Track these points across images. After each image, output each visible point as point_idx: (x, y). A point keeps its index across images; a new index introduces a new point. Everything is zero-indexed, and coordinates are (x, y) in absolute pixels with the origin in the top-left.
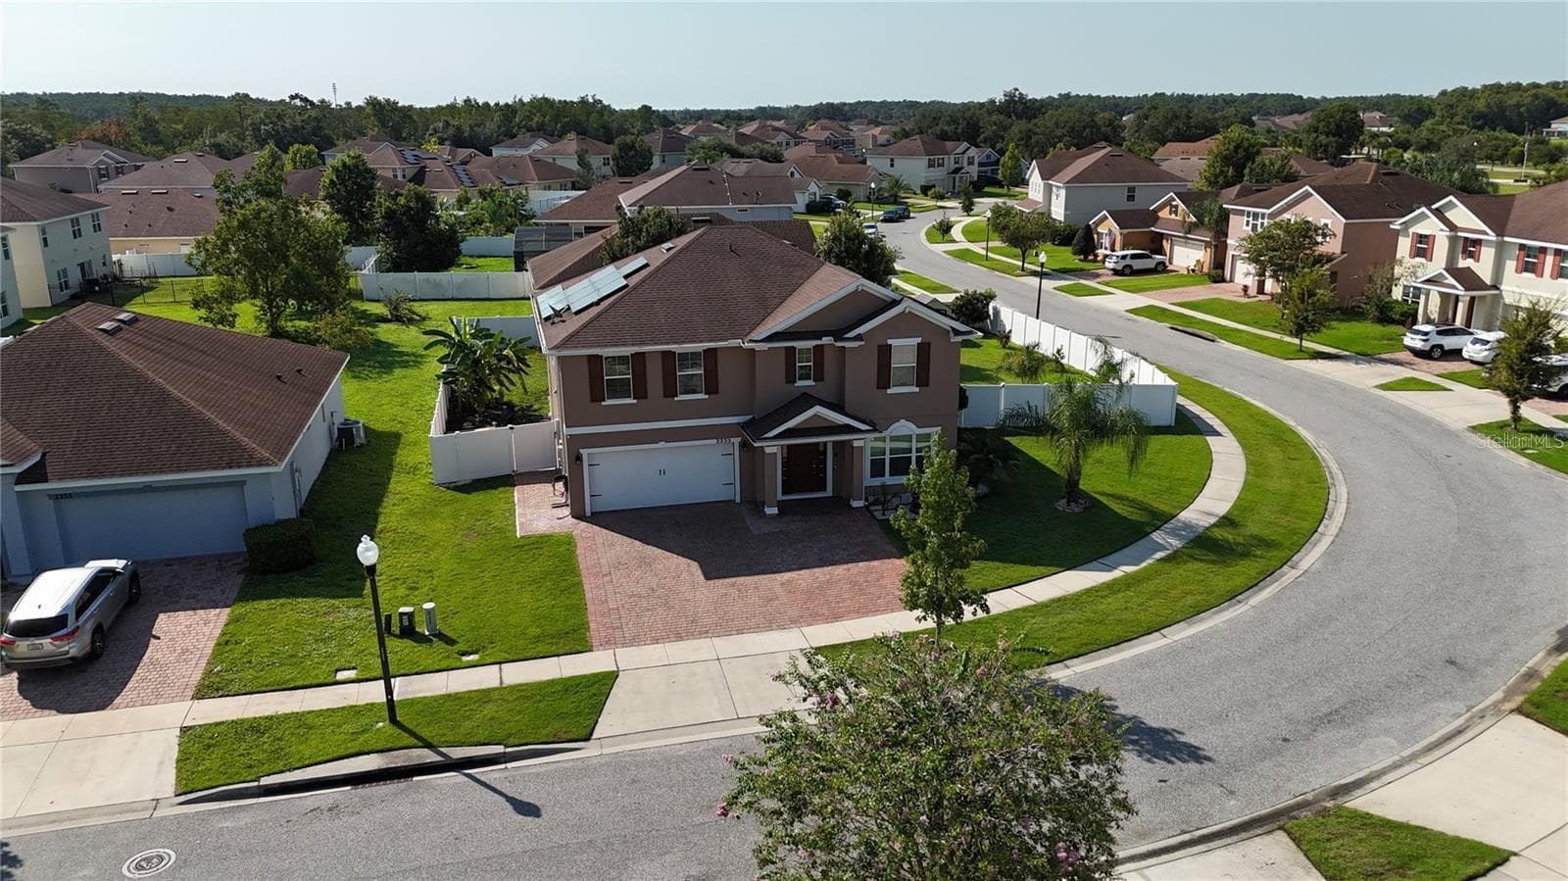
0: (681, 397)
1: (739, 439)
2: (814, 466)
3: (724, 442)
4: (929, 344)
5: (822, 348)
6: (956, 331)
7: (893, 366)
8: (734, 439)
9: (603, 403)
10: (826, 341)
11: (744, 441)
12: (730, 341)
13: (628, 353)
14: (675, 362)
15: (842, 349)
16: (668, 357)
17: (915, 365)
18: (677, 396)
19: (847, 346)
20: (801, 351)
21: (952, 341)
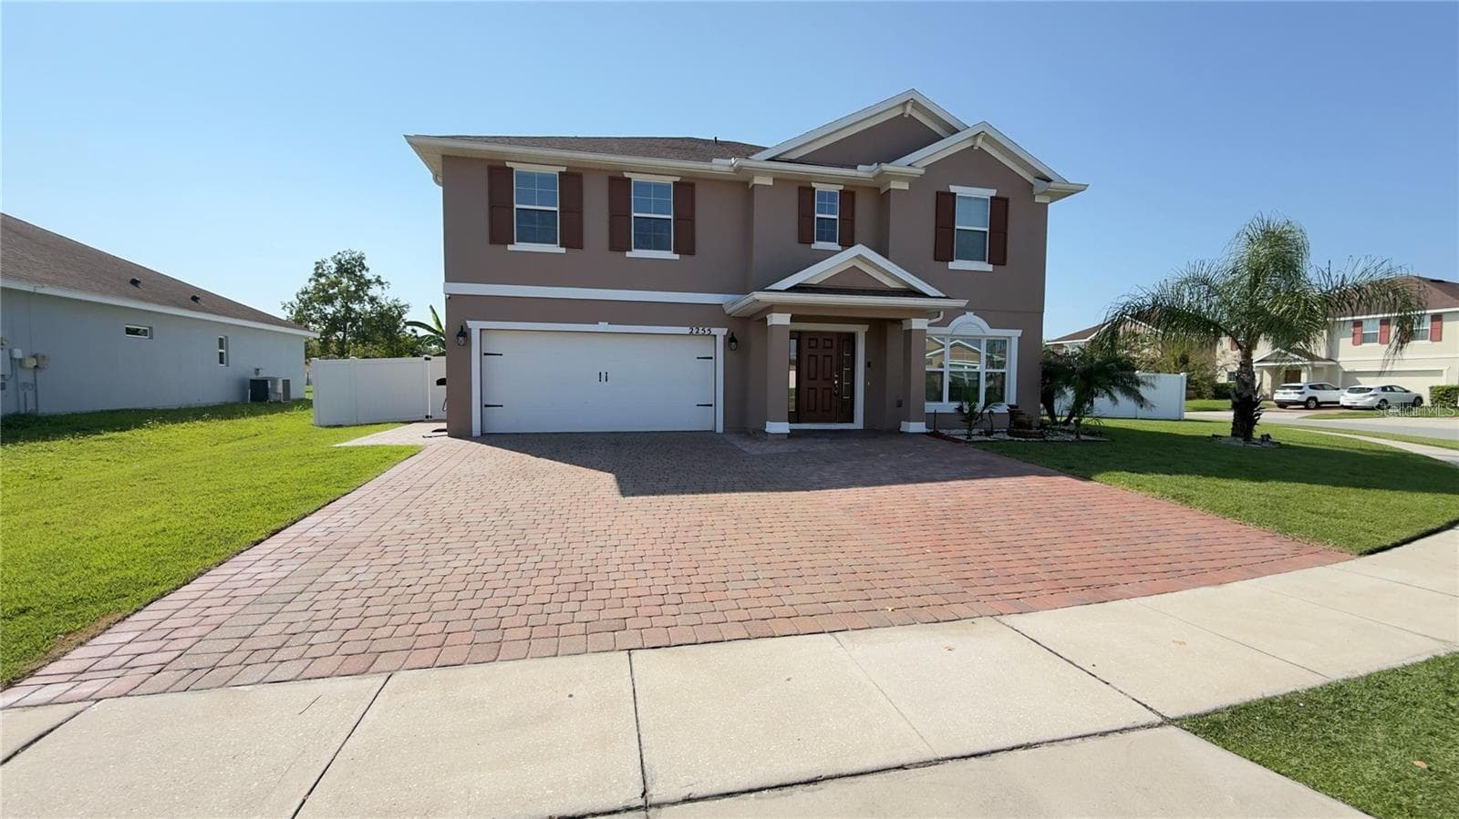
0: (634, 253)
1: (724, 331)
2: (836, 382)
3: (701, 332)
4: (1006, 200)
5: (853, 194)
6: (1049, 181)
7: (957, 227)
8: (714, 331)
9: (510, 247)
10: (863, 172)
11: (733, 334)
12: (715, 161)
13: (555, 170)
14: (630, 195)
15: (882, 197)
16: (619, 185)
17: (987, 229)
18: (630, 250)
19: (894, 185)
20: (822, 194)
21: (1036, 201)
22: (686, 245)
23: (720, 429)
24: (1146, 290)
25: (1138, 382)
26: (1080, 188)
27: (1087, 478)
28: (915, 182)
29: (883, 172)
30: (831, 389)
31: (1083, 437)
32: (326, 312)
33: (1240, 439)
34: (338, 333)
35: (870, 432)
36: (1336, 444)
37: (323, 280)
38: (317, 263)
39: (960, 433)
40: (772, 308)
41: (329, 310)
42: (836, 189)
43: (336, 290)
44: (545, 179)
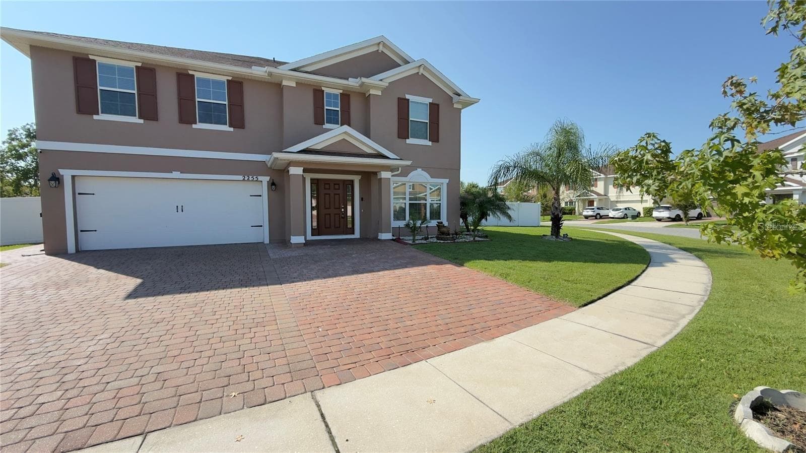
0: (199, 126)
1: (268, 178)
2: (343, 210)
3: (251, 179)
4: (438, 105)
5: (349, 96)
6: (459, 95)
7: (410, 119)
8: (260, 178)
9: (95, 117)
10: (353, 83)
11: (273, 180)
12: (253, 67)
13: (133, 65)
14: (194, 87)
15: (366, 98)
16: (185, 79)
17: (428, 121)
18: (196, 123)
19: (372, 92)
20: (329, 95)
21: (454, 107)
22: (238, 122)
23: (267, 241)
24: (510, 158)
25: (509, 208)
26: (476, 100)
27: (462, 265)
28: (385, 90)
29: (363, 83)
30: (339, 214)
31: (477, 239)
32: (18, 165)
33: (554, 237)
34: (30, 180)
35: (364, 239)
36: (598, 237)
37: (15, 143)
38: (9, 131)
39: (409, 239)
40: (291, 163)
41: (22, 164)
42: (338, 92)
43: (26, 150)
44: (123, 70)
